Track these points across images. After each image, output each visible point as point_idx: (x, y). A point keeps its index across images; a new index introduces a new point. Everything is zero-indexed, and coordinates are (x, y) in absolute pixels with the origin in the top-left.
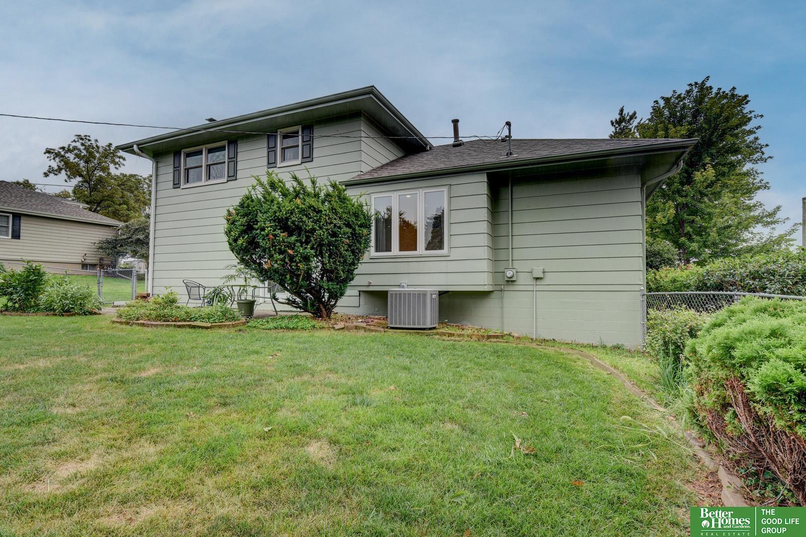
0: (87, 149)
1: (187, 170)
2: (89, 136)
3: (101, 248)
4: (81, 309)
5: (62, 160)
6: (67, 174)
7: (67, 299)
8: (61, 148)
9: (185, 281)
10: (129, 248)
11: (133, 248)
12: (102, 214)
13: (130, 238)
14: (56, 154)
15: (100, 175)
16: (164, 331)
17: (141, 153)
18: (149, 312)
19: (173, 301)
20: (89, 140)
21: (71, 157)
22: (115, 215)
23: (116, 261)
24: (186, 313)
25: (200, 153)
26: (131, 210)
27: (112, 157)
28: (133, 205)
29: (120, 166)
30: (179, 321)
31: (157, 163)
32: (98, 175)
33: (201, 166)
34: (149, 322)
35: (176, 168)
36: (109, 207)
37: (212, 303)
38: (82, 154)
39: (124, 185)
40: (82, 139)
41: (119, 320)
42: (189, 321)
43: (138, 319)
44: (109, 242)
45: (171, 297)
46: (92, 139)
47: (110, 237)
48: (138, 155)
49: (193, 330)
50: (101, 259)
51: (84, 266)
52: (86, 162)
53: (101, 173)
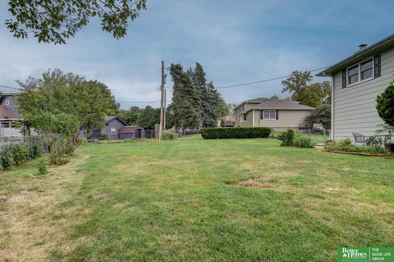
0: (297, 77)
1: (350, 78)
2: (297, 71)
3: (306, 120)
4: (308, 146)
5: (288, 85)
6: (289, 90)
7: (303, 141)
8: (287, 80)
9: (354, 134)
10: (318, 119)
11: (320, 119)
12: (304, 105)
13: (318, 114)
14: (286, 82)
15: (302, 87)
16: (346, 155)
17: (326, 75)
18: (338, 147)
19: (349, 143)
20: (298, 73)
21: (291, 82)
22: (309, 104)
23: (312, 126)
24: (357, 148)
25: (357, 66)
26: (316, 101)
27: (307, 78)
28: (317, 98)
29: (310, 81)
30: (353, 152)
31: (334, 77)
32: (301, 87)
33: (358, 74)
34: (339, 152)
35: (344, 78)
36: (307, 101)
37: (369, 144)
38: (295, 80)
39: (312, 89)
40: (295, 73)
41: (325, 150)
42: (358, 152)
43: (333, 150)
44: (309, 118)
45: (348, 141)
46: (299, 72)
47: (310, 115)
48: (325, 76)
49: (360, 156)
50: (306, 125)
51: (300, 128)
52: (297, 83)
53: (303, 86)
